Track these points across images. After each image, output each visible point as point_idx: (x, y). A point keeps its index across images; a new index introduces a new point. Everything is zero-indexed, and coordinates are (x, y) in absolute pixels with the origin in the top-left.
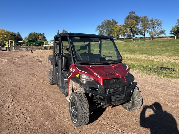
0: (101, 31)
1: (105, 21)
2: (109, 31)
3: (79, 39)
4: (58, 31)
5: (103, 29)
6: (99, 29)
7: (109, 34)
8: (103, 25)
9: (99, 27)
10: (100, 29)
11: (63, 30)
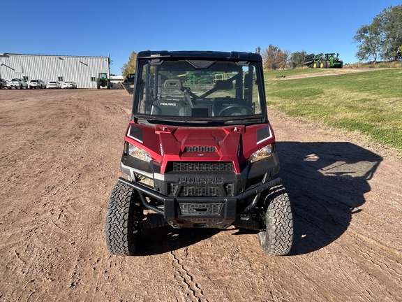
0: (369, 40)
1: (385, 10)
2: (394, 38)
3: (160, 64)
4: (259, 49)
5: (376, 33)
6: (362, 36)
7: (395, 47)
8: (377, 23)
9: (365, 30)
10: (368, 35)
11: (270, 47)
